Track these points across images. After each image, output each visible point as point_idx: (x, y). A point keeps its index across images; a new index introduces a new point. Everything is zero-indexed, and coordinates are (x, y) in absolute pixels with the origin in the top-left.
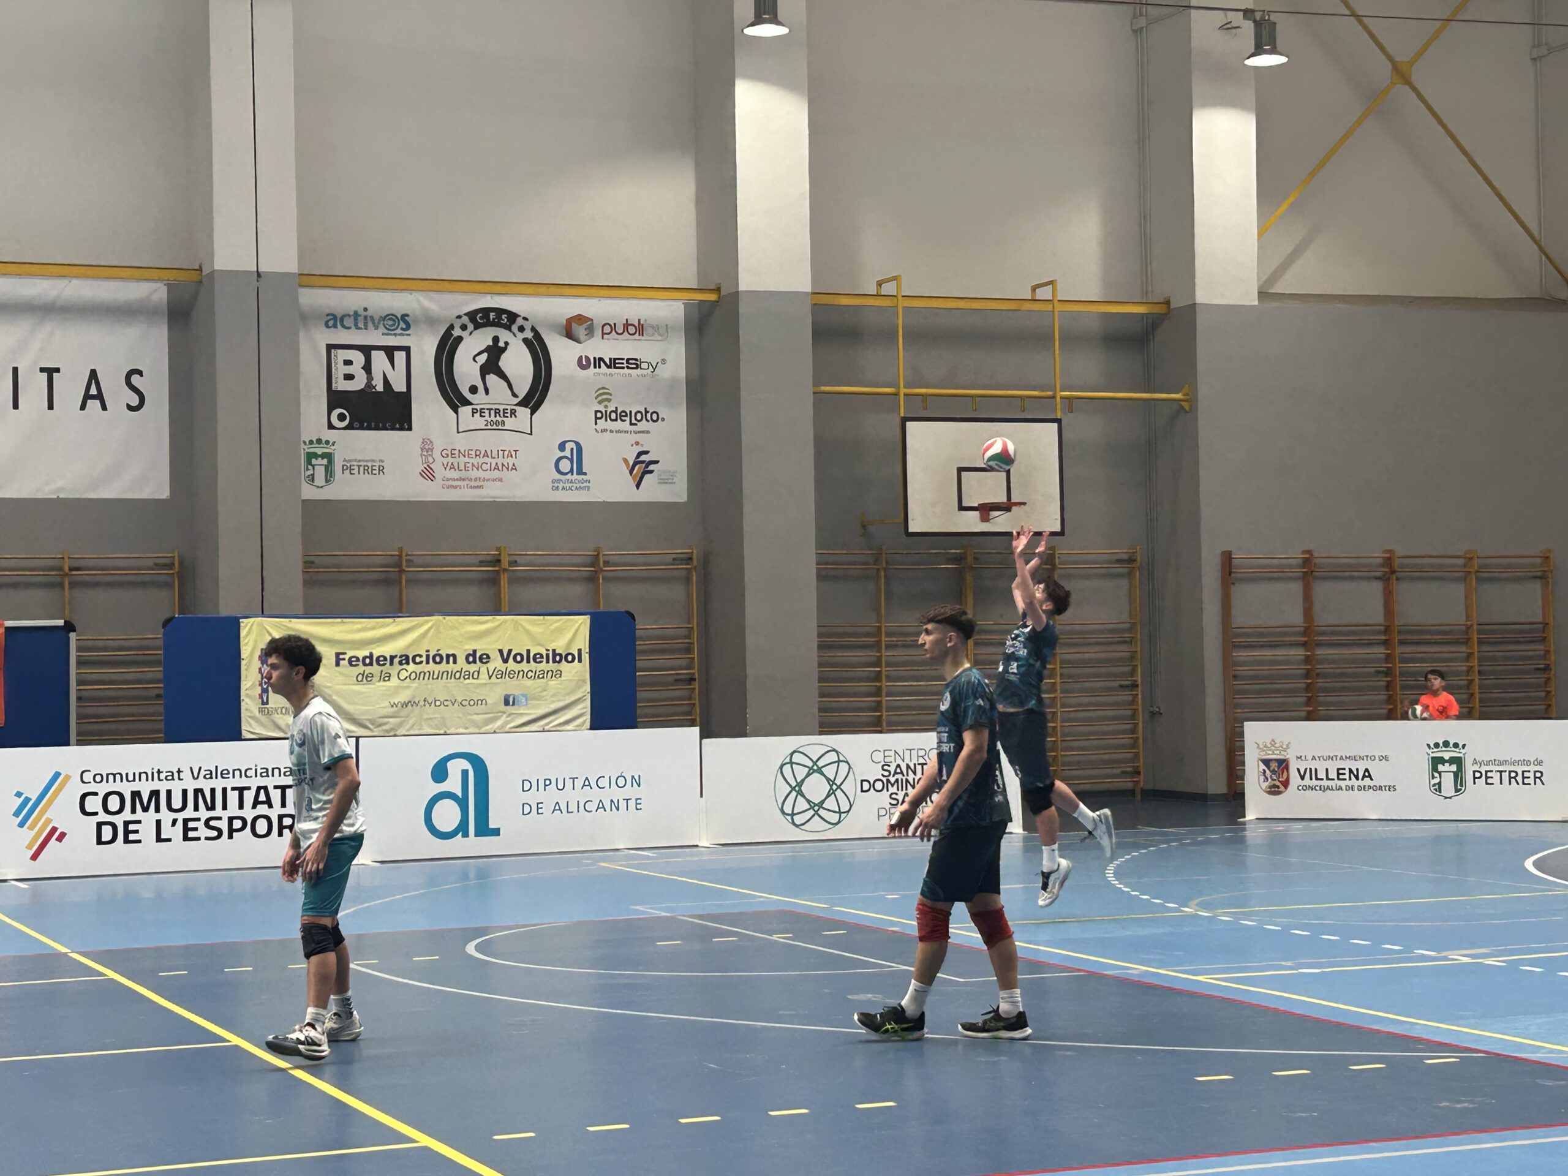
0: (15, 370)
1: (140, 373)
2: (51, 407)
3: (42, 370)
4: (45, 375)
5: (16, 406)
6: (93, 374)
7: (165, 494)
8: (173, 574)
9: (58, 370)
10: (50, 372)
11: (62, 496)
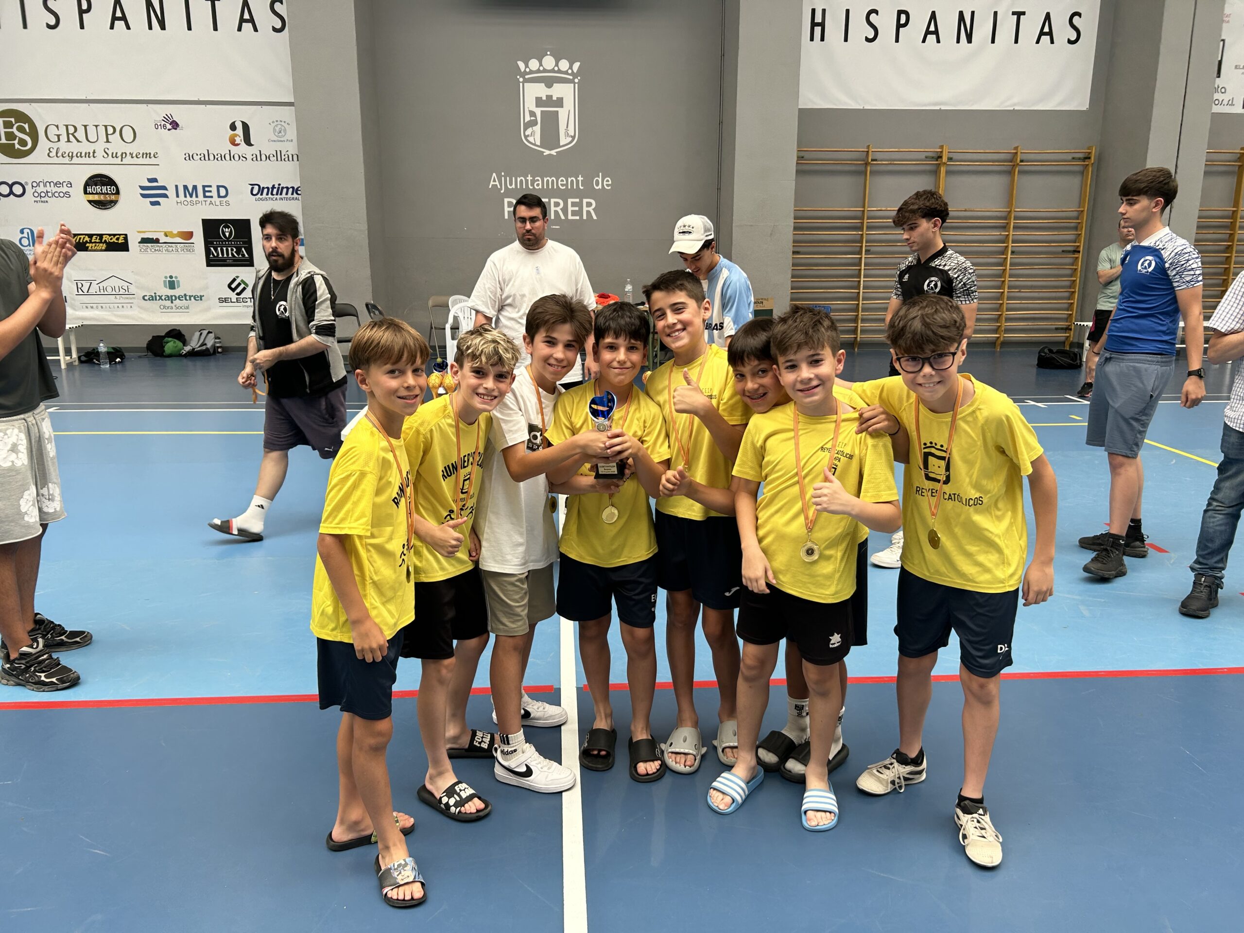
0: (996, 13)
1: (1079, 14)
2: (1016, 41)
3: (1014, 13)
4: (1016, 16)
5: (993, 41)
6: (1048, 17)
7: (1085, 106)
8: (1088, 165)
9: (1024, 13)
10: (1019, 14)
11: (1017, 108)
